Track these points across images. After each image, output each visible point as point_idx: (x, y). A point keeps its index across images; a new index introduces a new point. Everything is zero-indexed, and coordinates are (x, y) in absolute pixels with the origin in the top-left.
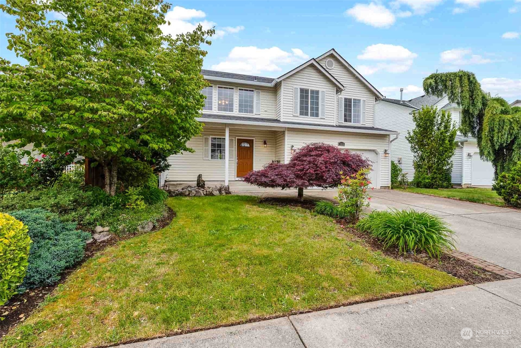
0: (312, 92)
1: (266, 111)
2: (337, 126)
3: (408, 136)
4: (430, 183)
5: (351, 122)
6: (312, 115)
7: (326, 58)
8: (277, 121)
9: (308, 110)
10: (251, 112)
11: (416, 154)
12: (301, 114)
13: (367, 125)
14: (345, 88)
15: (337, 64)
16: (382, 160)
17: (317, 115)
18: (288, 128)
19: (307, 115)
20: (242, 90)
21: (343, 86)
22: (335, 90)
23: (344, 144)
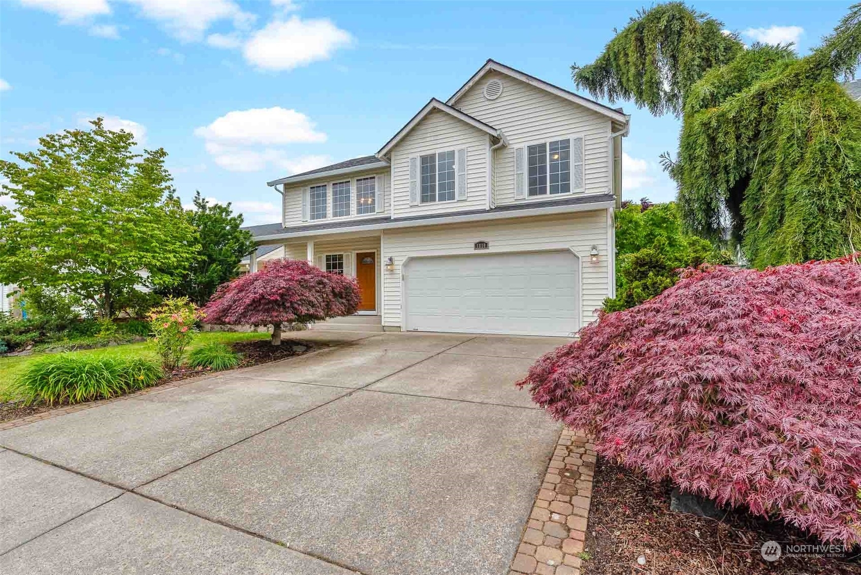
0: (442, 156)
2: (491, 210)
5: (544, 193)
6: (442, 198)
7: (484, 81)
8: (387, 219)
9: (435, 191)
10: (373, 210)
12: (424, 199)
17: (452, 197)
19: (434, 200)
20: (361, 180)
21: (496, 130)
22: (488, 140)
23: (486, 244)
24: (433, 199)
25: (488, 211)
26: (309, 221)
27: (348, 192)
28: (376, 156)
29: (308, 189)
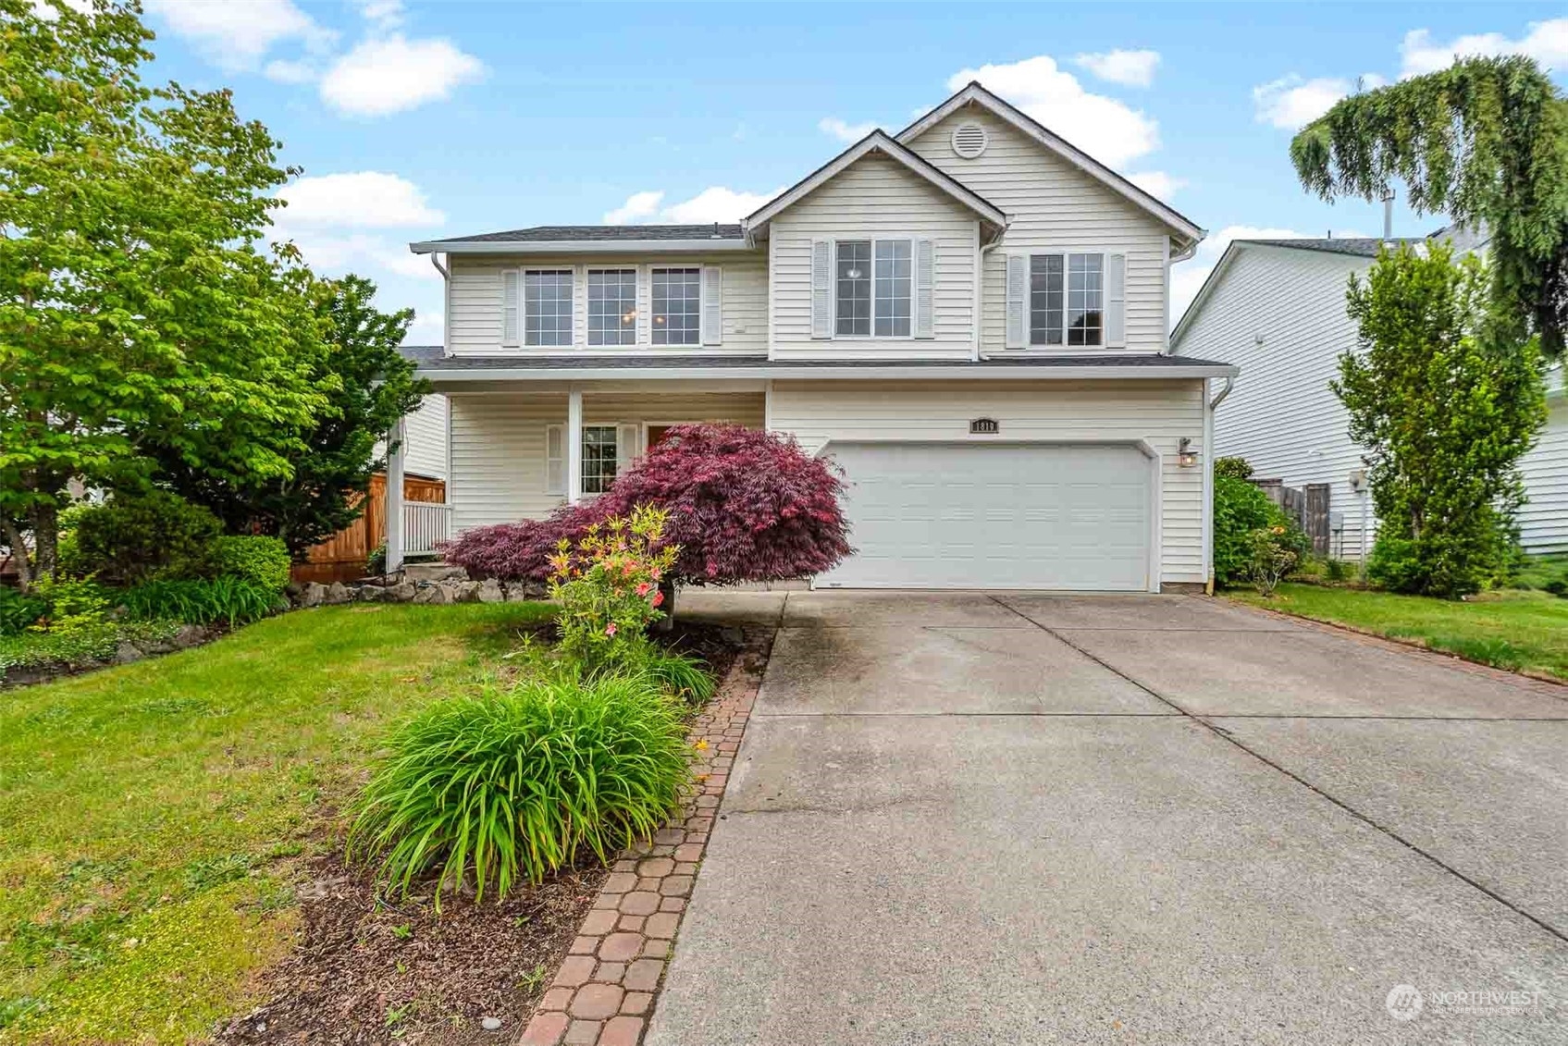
0: (885, 246)
1: (739, 332)
2: (982, 362)
3: (1339, 378)
4: (1413, 570)
5: (1060, 342)
6: (883, 329)
7: (954, 121)
8: (761, 360)
9: (868, 314)
10: (693, 338)
11: (1370, 453)
12: (843, 328)
13: (1132, 350)
14: (1009, 220)
15: (996, 136)
16: (1168, 478)
17: (903, 329)
18: (775, 381)
19: (866, 332)
20: (663, 271)
21: (1003, 214)
22: (977, 230)
23: (995, 424)
24: (863, 329)
25: (976, 364)
26: (524, 347)
27: (631, 292)
28: (744, 226)
29: (520, 273)
